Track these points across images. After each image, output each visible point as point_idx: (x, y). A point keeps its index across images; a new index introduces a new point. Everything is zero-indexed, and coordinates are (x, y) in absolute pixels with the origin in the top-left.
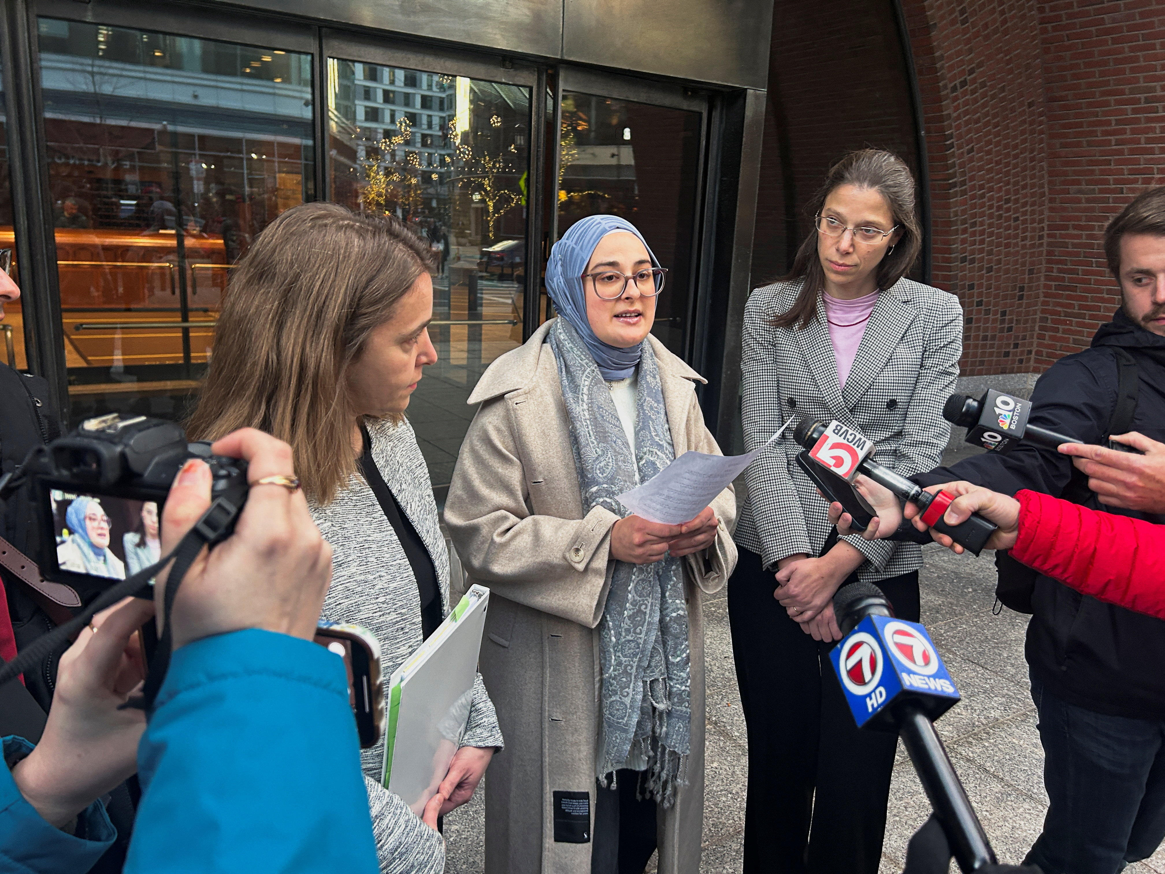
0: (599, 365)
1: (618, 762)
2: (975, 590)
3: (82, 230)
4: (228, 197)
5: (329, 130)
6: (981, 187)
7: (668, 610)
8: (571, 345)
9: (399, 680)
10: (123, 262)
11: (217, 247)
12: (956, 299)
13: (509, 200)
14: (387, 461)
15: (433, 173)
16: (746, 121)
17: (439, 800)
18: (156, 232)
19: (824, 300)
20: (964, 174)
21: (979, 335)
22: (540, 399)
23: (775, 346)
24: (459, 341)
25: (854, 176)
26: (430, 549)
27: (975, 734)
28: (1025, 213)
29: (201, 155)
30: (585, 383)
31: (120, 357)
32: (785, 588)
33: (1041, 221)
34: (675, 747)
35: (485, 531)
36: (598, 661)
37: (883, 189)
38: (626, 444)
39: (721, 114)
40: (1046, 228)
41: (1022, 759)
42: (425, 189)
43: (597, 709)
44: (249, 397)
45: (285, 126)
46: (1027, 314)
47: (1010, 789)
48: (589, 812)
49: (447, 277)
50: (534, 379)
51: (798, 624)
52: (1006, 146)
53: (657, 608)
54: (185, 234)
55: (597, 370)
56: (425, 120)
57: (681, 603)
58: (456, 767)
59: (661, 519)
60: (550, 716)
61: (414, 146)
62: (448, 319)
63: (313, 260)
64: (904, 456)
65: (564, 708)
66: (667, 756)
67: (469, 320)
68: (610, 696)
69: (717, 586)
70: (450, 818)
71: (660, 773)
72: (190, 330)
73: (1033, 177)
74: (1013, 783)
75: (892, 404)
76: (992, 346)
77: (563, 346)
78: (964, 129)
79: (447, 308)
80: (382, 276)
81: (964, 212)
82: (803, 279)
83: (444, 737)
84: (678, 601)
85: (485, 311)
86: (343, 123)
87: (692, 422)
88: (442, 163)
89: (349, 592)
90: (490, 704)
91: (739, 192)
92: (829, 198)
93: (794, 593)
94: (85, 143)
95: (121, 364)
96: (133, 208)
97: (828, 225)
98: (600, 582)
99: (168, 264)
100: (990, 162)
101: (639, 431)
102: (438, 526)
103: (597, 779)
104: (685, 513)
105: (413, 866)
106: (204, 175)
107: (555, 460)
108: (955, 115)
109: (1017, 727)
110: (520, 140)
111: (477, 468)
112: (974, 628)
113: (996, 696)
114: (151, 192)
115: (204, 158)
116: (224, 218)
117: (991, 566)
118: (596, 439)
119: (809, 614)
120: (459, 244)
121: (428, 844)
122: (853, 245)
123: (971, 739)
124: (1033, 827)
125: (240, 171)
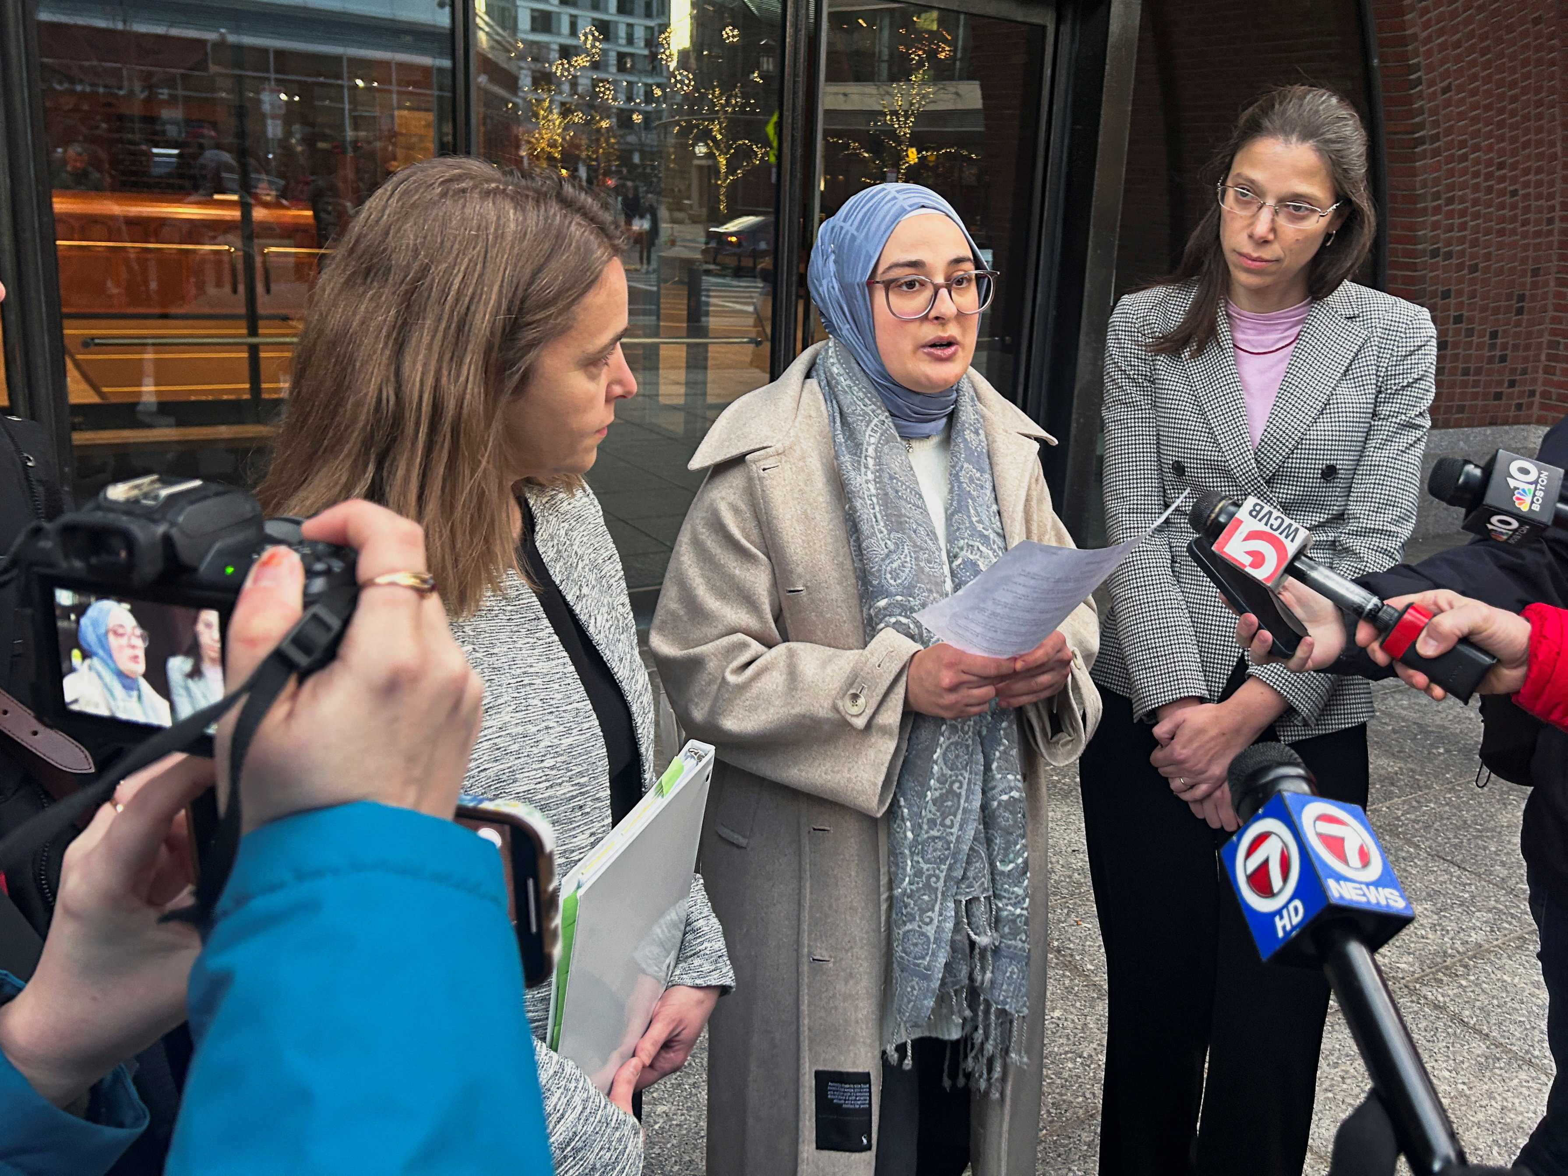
0: (892, 415)
1: (916, 1025)
2: (1447, 751)
3: (92, 193)
4: (321, 145)
5: (476, 45)
6: (1463, 144)
7: (996, 791)
8: (848, 382)
9: (576, 885)
10: (157, 242)
11: (302, 221)
12: (1426, 313)
13: (749, 154)
14: (559, 551)
15: (632, 111)
16: (1111, 40)
17: (635, 1068)
18: (208, 198)
19: (1228, 315)
20: (1436, 124)
21: (1456, 368)
22: (801, 463)
23: (1153, 383)
24: (672, 368)
25: (1278, 123)
26: (625, 686)
27: (1447, 968)
28: (1526, 185)
29: (278, 81)
30: (870, 439)
31: (152, 388)
32: (1167, 750)
33: (1551, 196)
34: (1005, 1003)
35: (712, 665)
36: (886, 868)
37: (1321, 145)
38: (932, 535)
39: (1073, 29)
40: (1558, 208)
41: (1517, 1006)
42: (622, 136)
43: (884, 943)
44: (348, 456)
45: (408, 38)
46: (1529, 335)
47: (1499, 1050)
48: (870, 1104)
49: (654, 271)
50: (792, 433)
51: (1186, 803)
52: (1500, 84)
53: (978, 789)
54: (252, 201)
55: (889, 422)
56: (622, 31)
57: (1016, 779)
58: (661, 1017)
59: (986, 650)
60: (810, 954)
61: (606, 71)
62: (657, 335)
63: (448, 244)
64: (1347, 550)
65: (832, 941)
66: (993, 1017)
67: (688, 337)
68: (905, 923)
69: (1070, 754)
70: (655, 1095)
71: (982, 1044)
72: (261, 347)
73: (1539, 130)
74: (1502, 1040)
75: (1330, 472)
76: (1476, 384)
77: (837, 383)
78: (1436, 58)
79: (654, 318)
80: (553, 265)
81: (1436, 181)
82: (1198, 281)
83: (643, 972)
84: (1010, 777)
85: (713, 322)
86: (498, 34)
87: (1034, 503)
88: (649, 97)
89: (499, 753)
90: (714, 921)
91: (1099, 147)
92: (1238, 158)
93: (1182, 757)
94: (99, 60)
95: (153, 399)
96: (174, 160)
97: (1237, 200)
98: (889, 746)
99: (227, 247)
100: (1475, 106)
101: (953, 514)
102: (636, 652)
103: (884, 1053)
104: (1020, 639)
105: (593, 1168)
106: (283, 111)
107: (823, 557)
108: (1425, 34)
109: (1510, 958)
110: (768, 64)
111: (702, 569)
112: (1447, 808)
113: (1479, 911)
114: (202, 136)
115: (283, 85)
116: (312, 178)
117: (1472, 715)
118: (886, 525)
119: (1203, 788)
120: (674, 221)
121: (617, 1134)
122: (1273, 230)
123: (1440, 975)
124: (1532, 1108)
125: (340, 106)
